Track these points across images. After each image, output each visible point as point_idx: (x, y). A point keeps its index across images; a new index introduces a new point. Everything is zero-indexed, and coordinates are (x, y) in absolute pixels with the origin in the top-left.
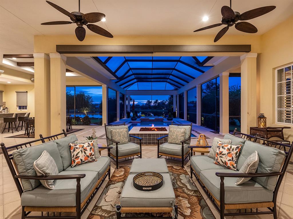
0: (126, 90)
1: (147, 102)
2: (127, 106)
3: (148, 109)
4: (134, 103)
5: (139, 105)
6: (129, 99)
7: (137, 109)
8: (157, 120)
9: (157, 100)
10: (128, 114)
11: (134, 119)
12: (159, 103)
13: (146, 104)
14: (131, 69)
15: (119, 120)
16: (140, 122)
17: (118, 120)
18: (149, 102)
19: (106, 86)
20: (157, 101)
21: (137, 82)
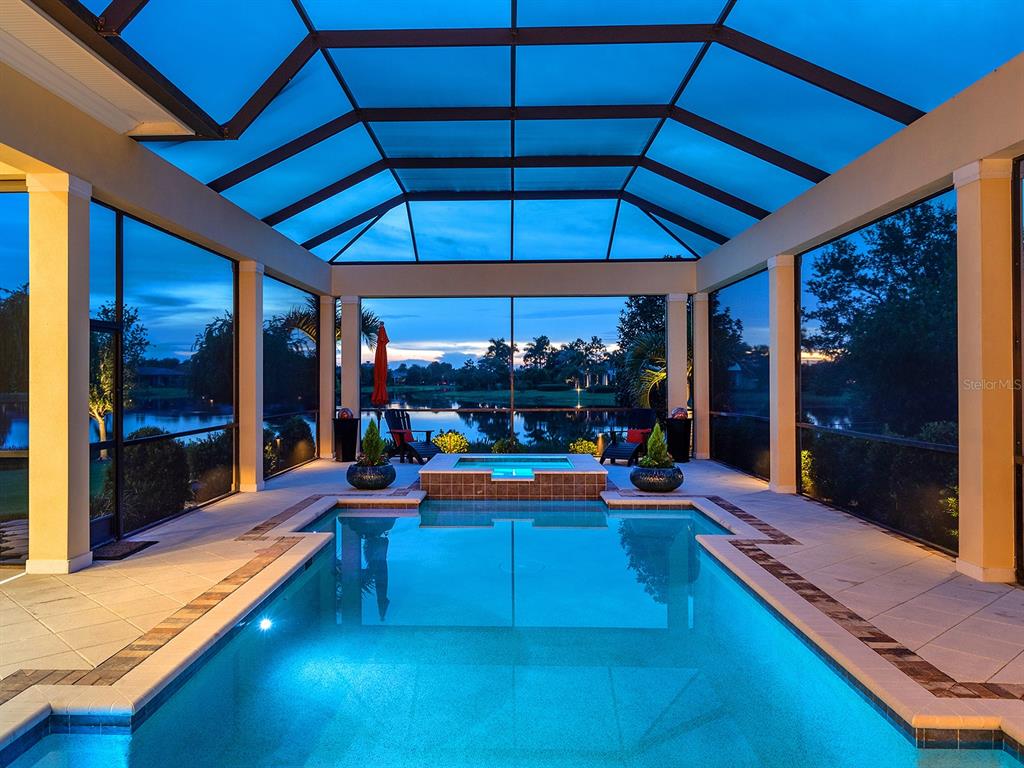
0: (331, 262)
1: (491, 349)
2: (337, 374)
3: (496, 389)
4: (381, 354)
5: (450, 366)
6: (351, 326)
7: (438, 387)
8: (557, 491)
9: (544, 338)
10: (345, 430)
11: (369, 477)
12: (555, 354)
13: (485, 361)
14: (318, 41)
15: (253, 488)
16: (411, 506)
17: (249, 483)
18: (502, 351)
19: (61, 180)
20: (542, 342)
21: (407, 197)
